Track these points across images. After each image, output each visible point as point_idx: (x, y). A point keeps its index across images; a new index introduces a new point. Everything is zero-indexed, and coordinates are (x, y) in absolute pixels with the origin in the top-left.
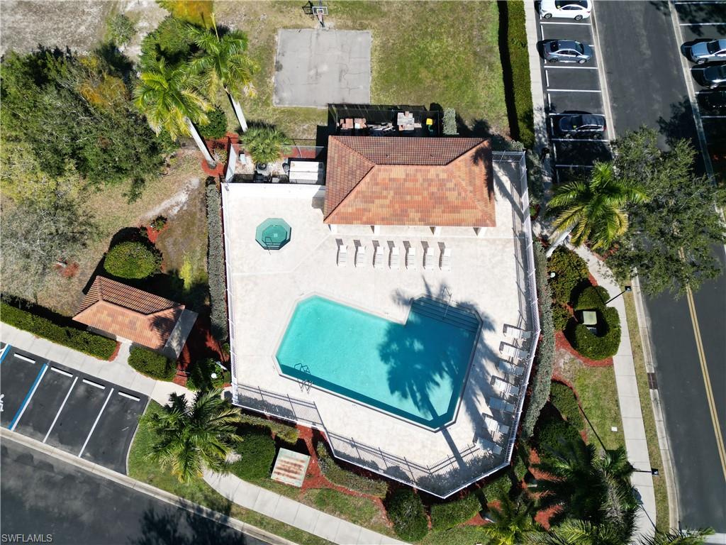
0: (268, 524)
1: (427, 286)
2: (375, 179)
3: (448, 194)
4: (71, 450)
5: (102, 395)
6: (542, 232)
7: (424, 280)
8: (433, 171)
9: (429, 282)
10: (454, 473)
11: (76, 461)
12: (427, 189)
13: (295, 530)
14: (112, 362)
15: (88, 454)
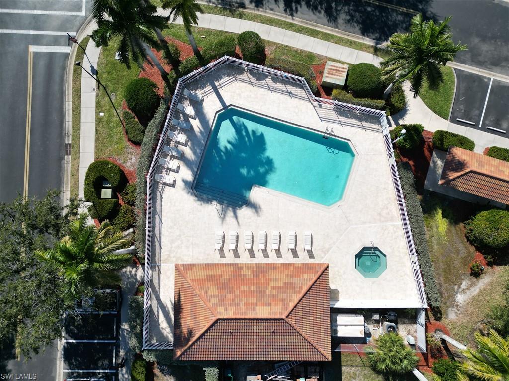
0: (346, 42)
1: (236, 217)
2: (284, 305)
3: (216, 293)
4: (500, 83)
5: (487, 122)
6: (136, 271)
7: (238, 221)
8: (230, 314)
9: (234, 220)
10: (219, 78)
11: (493, 75)
12: (235, 296)
13: (328, 40)
14: (486, 147)
15: (486, 80)
